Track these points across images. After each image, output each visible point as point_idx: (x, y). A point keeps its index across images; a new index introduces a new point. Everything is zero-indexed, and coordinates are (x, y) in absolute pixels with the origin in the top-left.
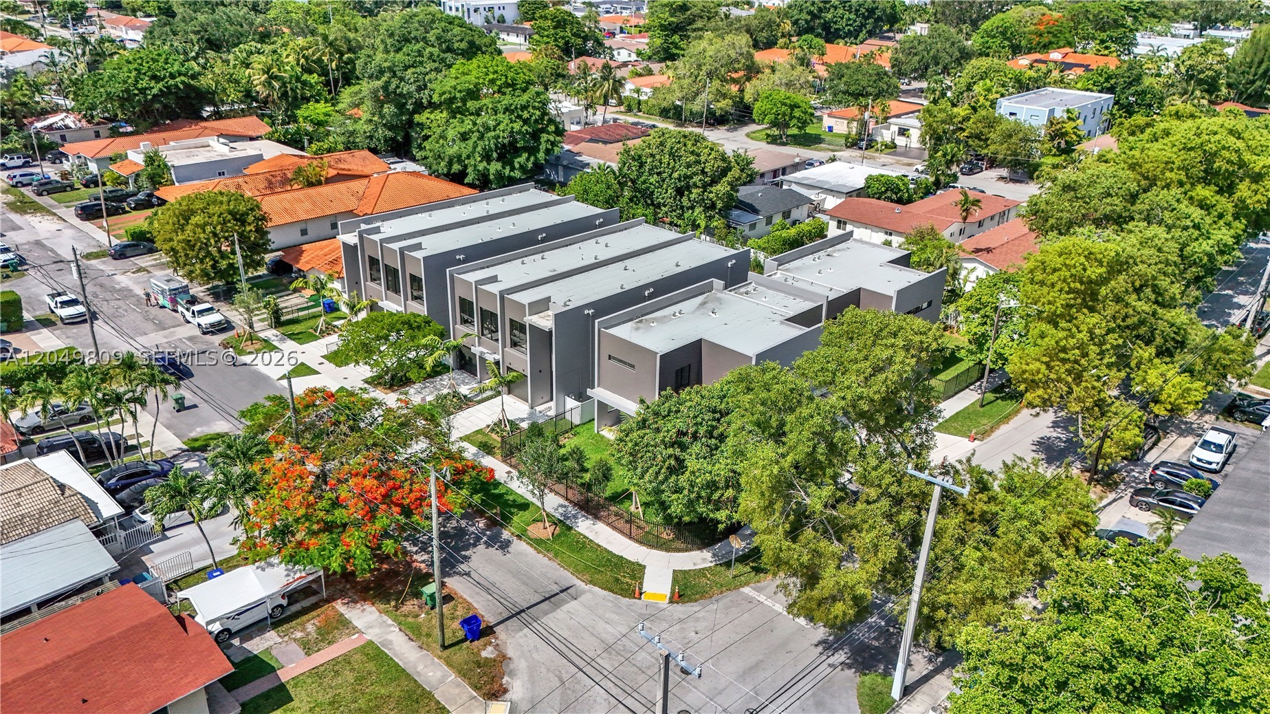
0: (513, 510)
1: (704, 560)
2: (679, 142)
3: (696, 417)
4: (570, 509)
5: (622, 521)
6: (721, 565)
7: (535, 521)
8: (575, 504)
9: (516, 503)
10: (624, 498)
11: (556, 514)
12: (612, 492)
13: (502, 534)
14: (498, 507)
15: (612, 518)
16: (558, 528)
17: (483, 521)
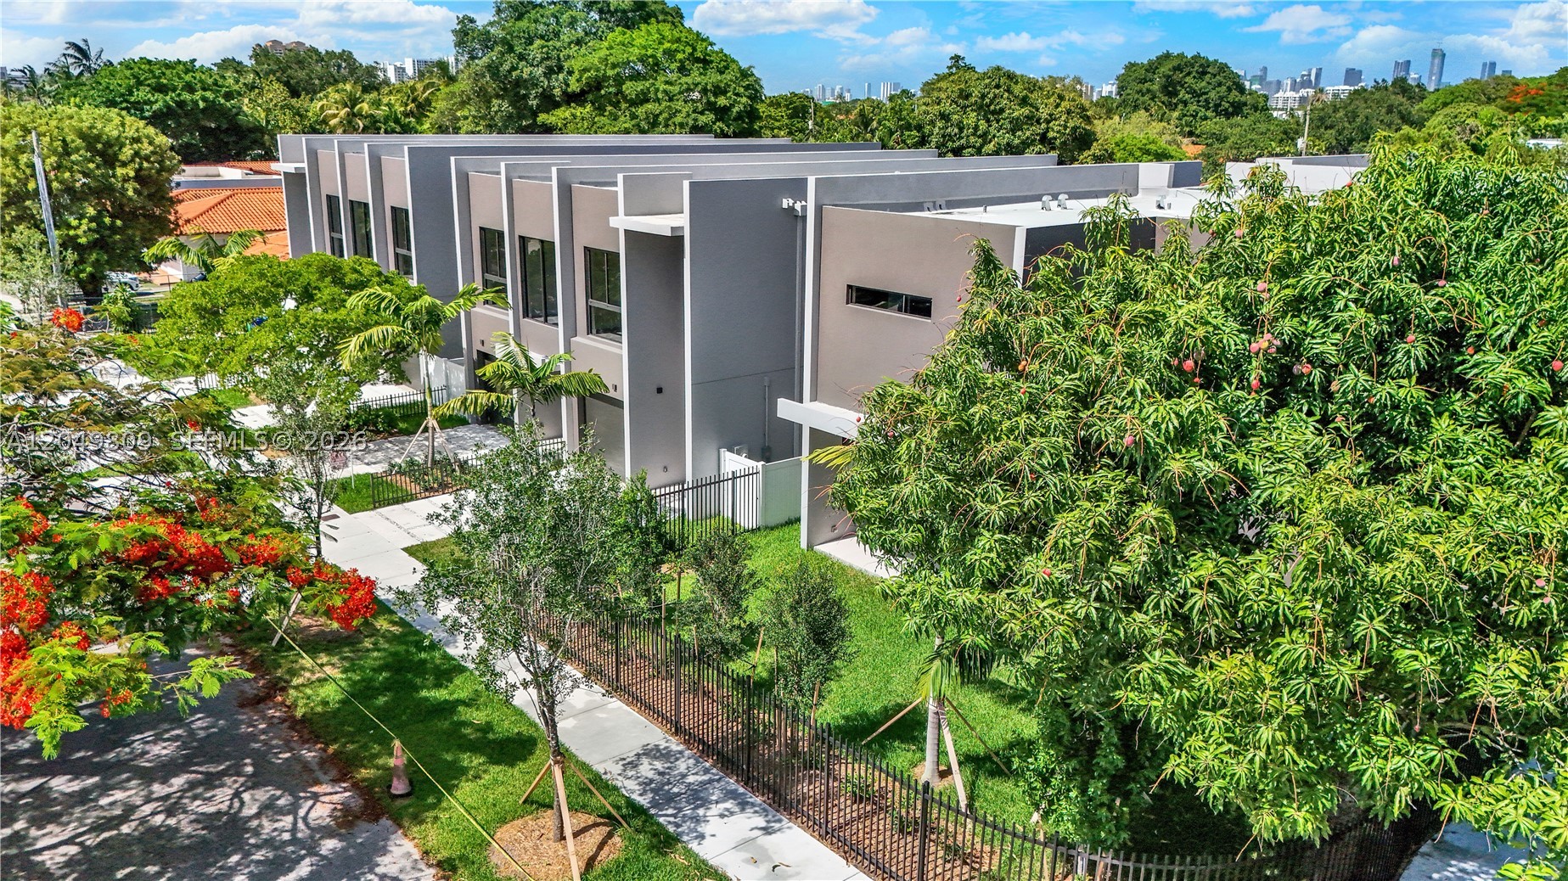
0: (466, 760)
9: (491, 736)
10: (891, 734)
11: (628, 783)
12: (848, 711)
13: (384, 851)
14: (397, 743)
15: (846, 809)
16: (616, 839)
17: (336, 798)
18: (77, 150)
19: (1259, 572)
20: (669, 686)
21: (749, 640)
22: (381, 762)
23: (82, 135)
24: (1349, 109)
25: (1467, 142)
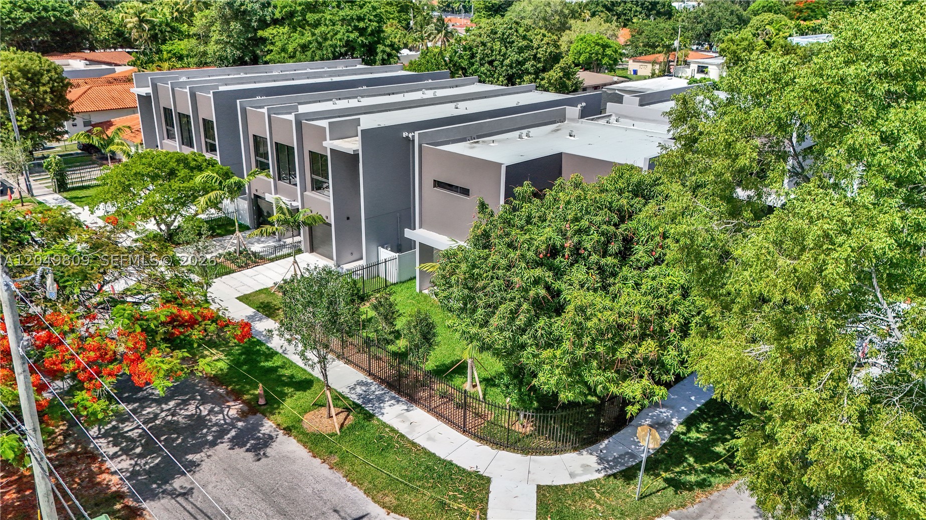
0: (286, 390)
1: (586, 467)
2: (511, 28)
3: (576, 219)
4: (373, 388)
5: (451, 406)
6: (614, 476)
7: (318, 405)
8: (382, 381)
9: (294, 380)
10: (454, 372)
11: (352, 396)
12: (438, 364)
13: (262, 425)
14: (260, 385)
15: (437, 401)
16: (351, 416)
17: (237, 407)
18: (18, 79)
19: (558, 323)
20: (365, 356)
21: (398, 335)
22: (251, 392)
23: (20, 70)
24: (711, 12)
25: (764, 40)
